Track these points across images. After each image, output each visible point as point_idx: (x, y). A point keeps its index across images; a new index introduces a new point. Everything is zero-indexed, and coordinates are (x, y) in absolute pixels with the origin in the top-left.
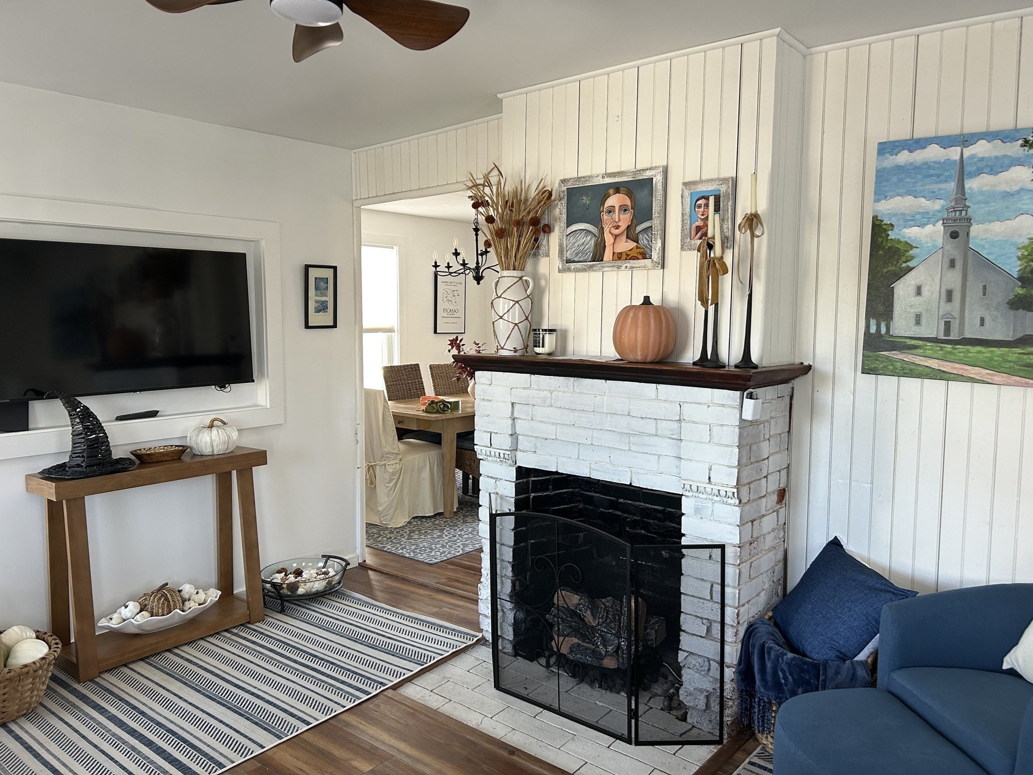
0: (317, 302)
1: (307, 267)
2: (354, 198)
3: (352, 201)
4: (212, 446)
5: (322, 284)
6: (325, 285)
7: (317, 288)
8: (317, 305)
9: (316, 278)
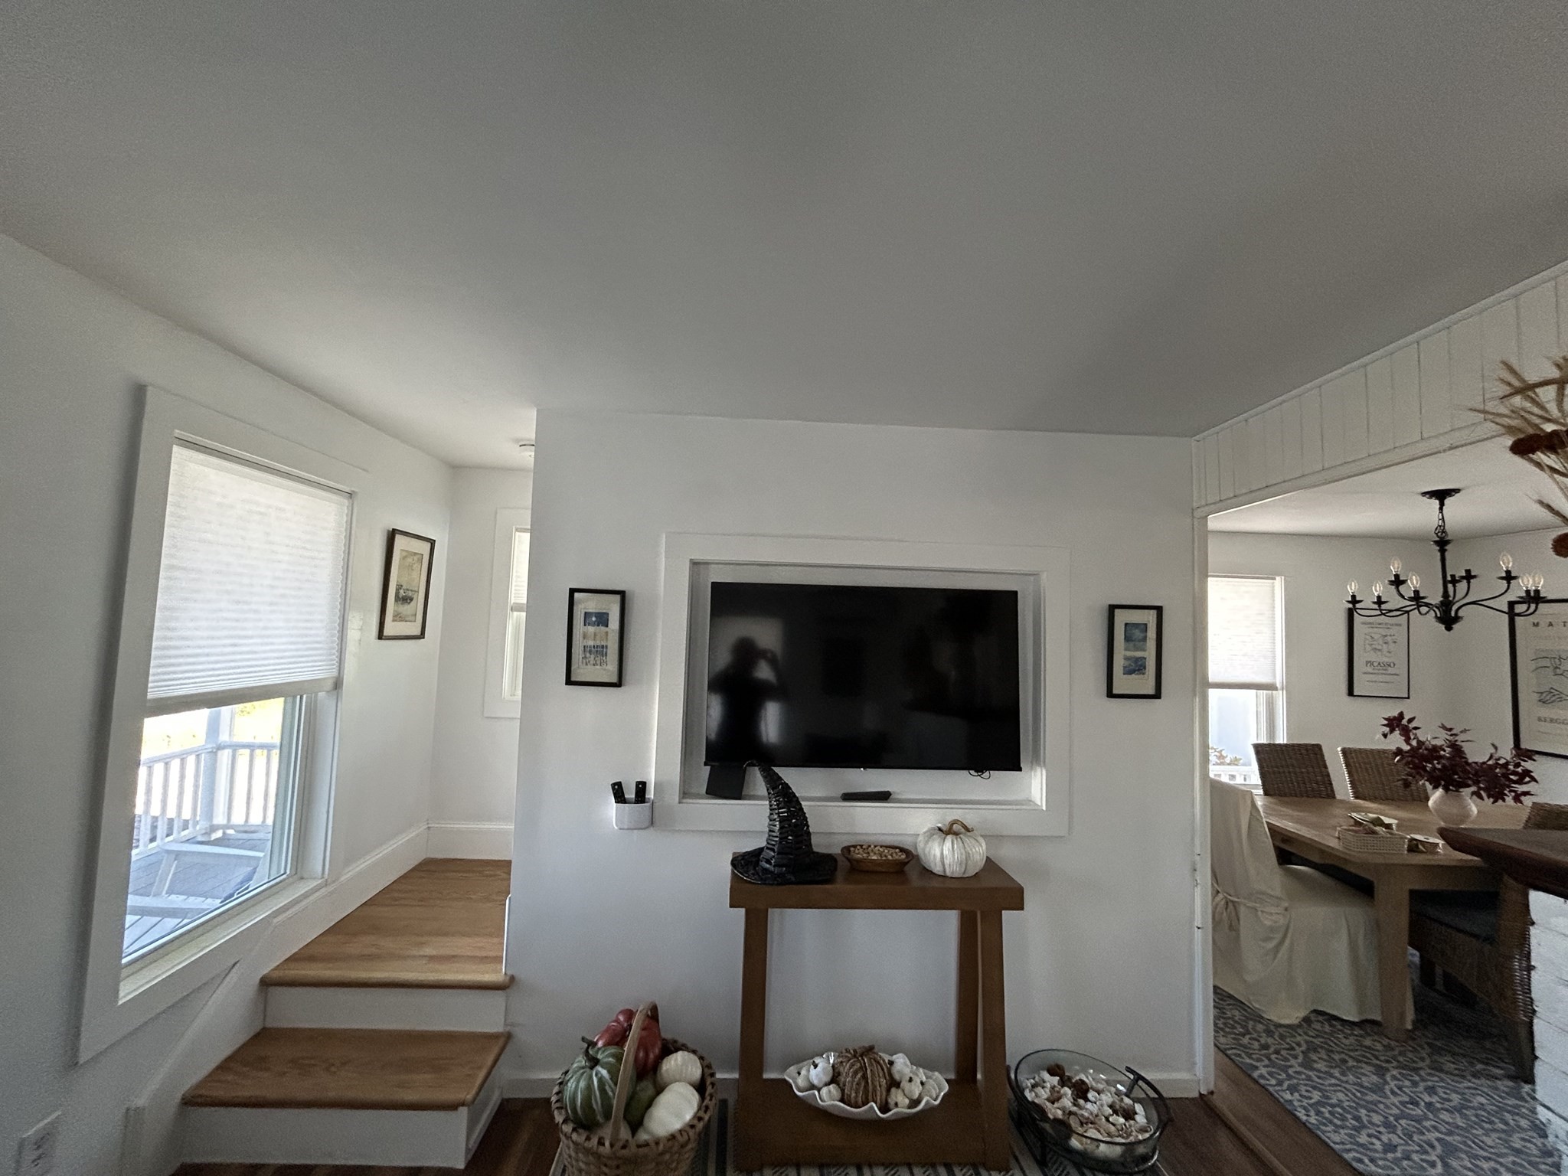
0: (1127, 658)
1: (1112, 608)
2: (1195, 505)
3: (1193, 510)
4: (943, 865)
5: (1137, 634)
6: (1142, 635)
7: (1127, 639)
8: (1127, 663)
9: (1126, 624)
